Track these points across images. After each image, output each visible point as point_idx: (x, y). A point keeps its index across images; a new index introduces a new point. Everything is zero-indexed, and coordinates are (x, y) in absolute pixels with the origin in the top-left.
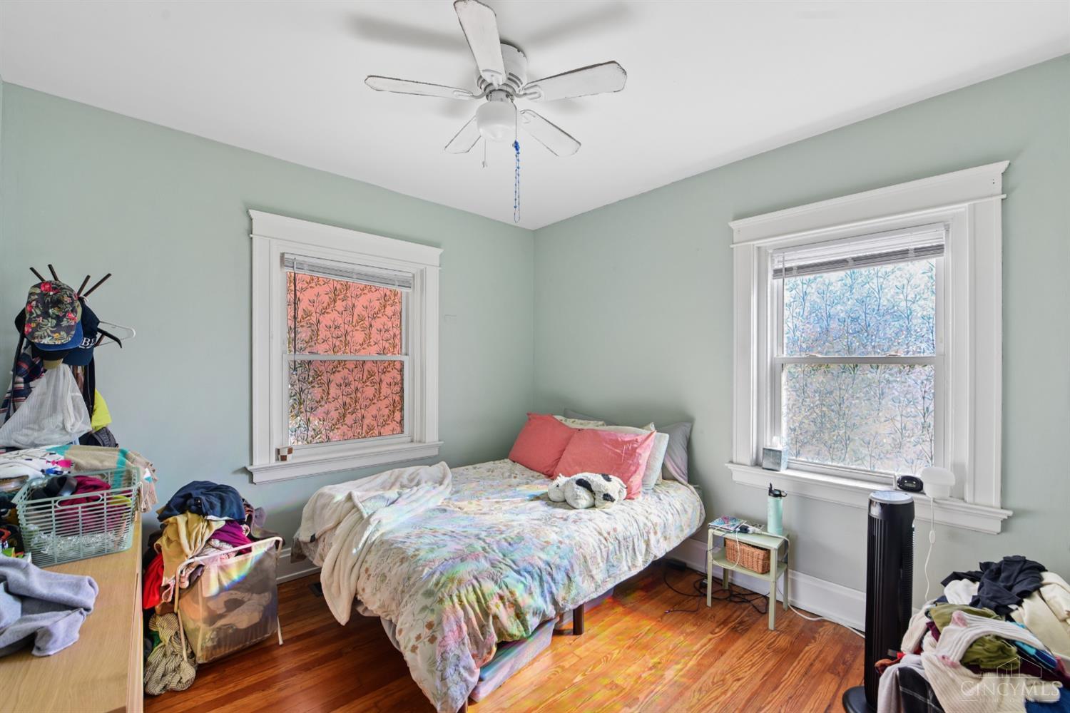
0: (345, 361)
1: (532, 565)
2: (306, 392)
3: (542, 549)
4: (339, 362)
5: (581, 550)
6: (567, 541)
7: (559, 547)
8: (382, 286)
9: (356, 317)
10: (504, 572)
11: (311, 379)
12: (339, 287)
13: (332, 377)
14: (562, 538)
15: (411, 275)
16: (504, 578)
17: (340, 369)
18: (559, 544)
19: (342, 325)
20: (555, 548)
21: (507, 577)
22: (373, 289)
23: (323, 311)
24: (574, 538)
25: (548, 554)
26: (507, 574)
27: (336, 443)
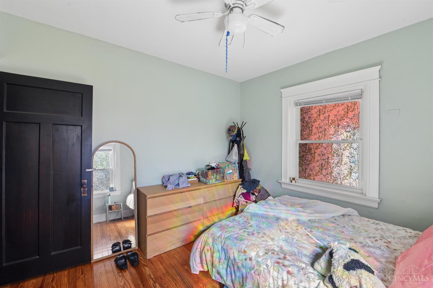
0: (322, 143)
1: (227, 251)
2: (305, 156)
3: (239, 251)
4: (319, 144)
5: (258, 277)
6: (254, 262)
7: (246, 259)
8: (345, 102)
9: (330, 121)
10: (217, 242)
11: (307, 151)
12: (321, 108)
13: (316, 151)
14: (255, 259)
15: (360, 91)
16: (215, 243)
17: (320, 147)
18: (248, 259)
19: (323, 126)
20: (244, 257)
21: (217, 244)
22: (340, 105)
23: (314, 121)
24: (260, 266)
25: (238, 256)
26: (218, 244)
27: (317, 182)
